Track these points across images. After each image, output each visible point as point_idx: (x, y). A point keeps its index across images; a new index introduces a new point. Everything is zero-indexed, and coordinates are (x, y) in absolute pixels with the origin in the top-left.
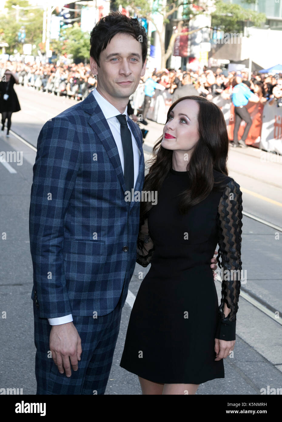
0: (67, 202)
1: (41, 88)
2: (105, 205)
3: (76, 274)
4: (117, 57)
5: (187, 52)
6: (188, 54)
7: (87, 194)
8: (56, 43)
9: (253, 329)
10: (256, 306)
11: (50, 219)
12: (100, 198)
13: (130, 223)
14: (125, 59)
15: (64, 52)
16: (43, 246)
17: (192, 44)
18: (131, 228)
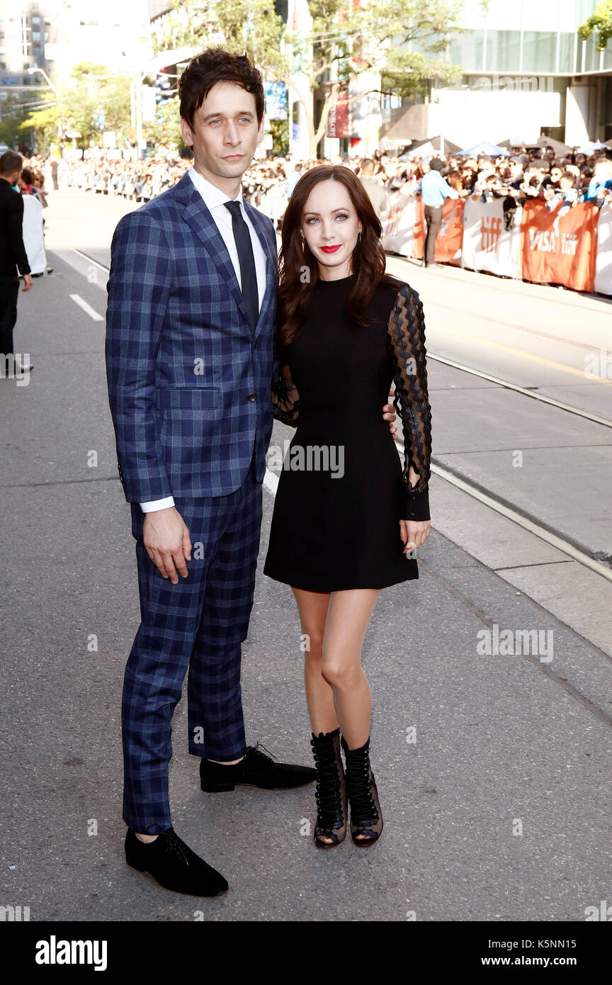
0: (157, 334)
1: (134, 196)
2: (215, 335)
3: (181, 437)
4: (219, 118)
5: (348, 130)
6: (350, 133)
7: (188, 321)
8: (152, 127)
9: (461, 521)
10: (463, 489)
11: (133, 361)
12: (206, 325)
13: (257, 359)
14: (231, 121)
15: (164, 140)
16: (127, 399)
17: (354, 118)
18: (258, 366)
